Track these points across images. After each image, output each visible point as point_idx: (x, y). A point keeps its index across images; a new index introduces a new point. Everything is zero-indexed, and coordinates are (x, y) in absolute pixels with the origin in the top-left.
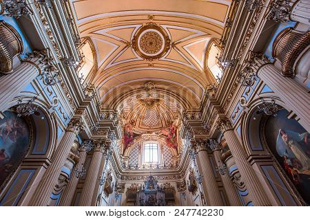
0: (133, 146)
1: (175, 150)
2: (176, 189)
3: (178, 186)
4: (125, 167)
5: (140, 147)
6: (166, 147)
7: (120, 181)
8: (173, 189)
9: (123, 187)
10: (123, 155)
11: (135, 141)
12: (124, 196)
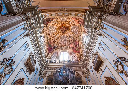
0: (53, 53)
1: (79, 54)
2: (82, 75)
3: (83, 73)
4: (47, 61)
5: (57, 53)
6: (73, 53)
7: (43, 70)
8: (80, 75)
9: (45, 74)
10: (47, 56)
11: (55, 50)
12: (45, 80)
